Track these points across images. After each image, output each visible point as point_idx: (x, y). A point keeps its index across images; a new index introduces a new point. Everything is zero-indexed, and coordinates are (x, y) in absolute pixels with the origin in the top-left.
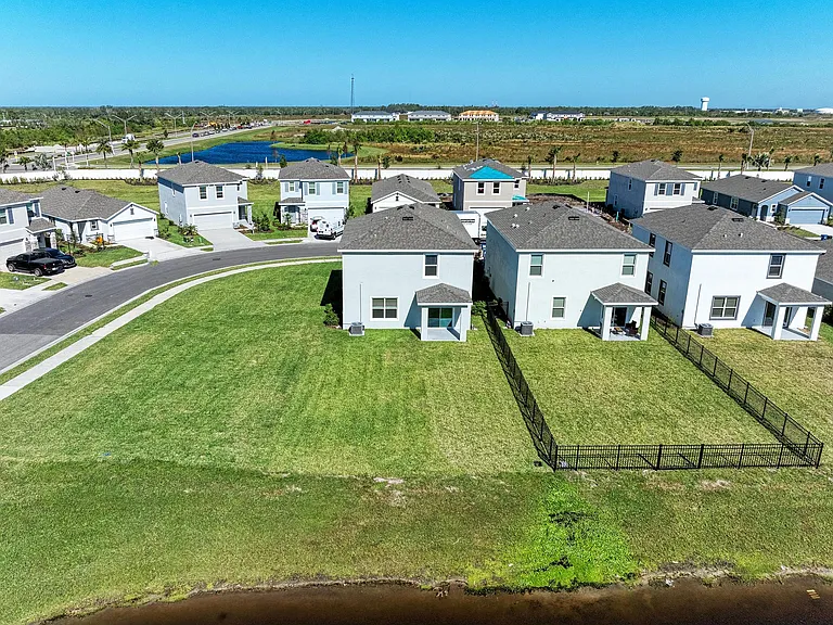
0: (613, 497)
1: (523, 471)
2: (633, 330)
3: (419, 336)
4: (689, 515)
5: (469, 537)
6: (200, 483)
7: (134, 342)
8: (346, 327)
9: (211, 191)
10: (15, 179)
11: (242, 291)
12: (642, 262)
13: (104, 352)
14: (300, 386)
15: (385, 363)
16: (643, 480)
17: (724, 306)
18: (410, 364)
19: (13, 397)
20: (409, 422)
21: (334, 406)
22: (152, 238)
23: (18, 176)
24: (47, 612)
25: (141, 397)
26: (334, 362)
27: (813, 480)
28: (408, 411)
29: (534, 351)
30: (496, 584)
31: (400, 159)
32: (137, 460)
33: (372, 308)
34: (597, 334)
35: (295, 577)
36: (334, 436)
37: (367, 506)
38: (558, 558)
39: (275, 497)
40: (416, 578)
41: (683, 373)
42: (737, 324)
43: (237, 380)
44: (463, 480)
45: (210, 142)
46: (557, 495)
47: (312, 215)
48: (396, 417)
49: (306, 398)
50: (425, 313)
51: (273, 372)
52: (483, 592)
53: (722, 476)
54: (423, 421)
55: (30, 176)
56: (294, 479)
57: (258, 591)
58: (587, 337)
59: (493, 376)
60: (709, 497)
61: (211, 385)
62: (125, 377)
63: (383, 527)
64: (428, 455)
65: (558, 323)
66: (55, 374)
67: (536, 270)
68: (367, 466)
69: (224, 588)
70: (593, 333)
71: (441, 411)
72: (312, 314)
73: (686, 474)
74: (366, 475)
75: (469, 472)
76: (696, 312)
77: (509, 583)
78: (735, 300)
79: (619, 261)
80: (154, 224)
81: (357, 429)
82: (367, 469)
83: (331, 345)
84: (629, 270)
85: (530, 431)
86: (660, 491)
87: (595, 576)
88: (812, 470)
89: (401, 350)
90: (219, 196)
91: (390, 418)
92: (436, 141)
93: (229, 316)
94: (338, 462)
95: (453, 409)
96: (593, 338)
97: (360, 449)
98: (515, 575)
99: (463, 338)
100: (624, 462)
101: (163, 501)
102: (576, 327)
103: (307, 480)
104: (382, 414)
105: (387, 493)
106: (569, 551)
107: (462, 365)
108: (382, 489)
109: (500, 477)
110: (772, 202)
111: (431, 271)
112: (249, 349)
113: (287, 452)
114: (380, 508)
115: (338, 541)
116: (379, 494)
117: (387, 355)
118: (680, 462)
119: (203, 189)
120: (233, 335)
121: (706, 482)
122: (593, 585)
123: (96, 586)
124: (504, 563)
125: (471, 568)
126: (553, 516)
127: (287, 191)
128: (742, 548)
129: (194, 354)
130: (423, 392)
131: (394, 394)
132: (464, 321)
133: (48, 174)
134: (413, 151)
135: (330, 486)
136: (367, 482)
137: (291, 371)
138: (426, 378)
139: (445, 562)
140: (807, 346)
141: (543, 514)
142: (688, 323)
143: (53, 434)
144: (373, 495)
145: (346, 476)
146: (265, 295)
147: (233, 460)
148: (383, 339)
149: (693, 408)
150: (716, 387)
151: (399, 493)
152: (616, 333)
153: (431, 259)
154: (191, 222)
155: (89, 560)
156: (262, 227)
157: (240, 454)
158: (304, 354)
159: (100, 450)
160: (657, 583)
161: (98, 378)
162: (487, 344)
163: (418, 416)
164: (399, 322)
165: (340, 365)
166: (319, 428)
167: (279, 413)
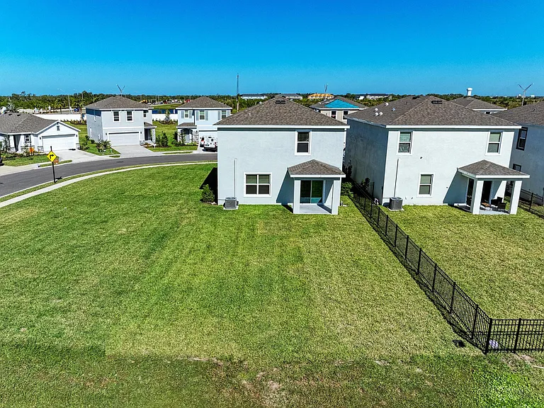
1: (442, 354)
3: (291, 210)
8: (221, 203)
9: (123, 115)
12: (508, 139)
14: (167, 252)
15: (258, 232)
18: (284, 232)
20: (285, 290)
22: (74, 150)
26: (205, 231)
28: (284, 278)
33: (245, 184)
36: (195, 306)
43: (98, 247)
44: (363, 365)
47: (202, 134)
48: (270, 285)
49: (170, 264)
50: (297, 185)
51: (140, 239)
54: (304, 288)
58: (455, 212)
59: (372, 244)
61: (71, 250)
64: (312, 330)
65: (425, 200)
67: (405, 147)
68: (234, 345)
70: (461, 209)
71: (324, 278)
72: (190, 195)
74: (231, 358)
80: (76, 140)
83: (205, 217)
84: (494, 147)
85: (432, 301)
89: (274, 222)
90: (129, 119)
91: (264, 284)
93: (114, 196)
95: (336, 276)
96: (462, 212)
97: (226, 322)
99: (335, 212)
102: (442, 204)
105: (260, 386)
107: (337, 234)
108: (252, 380)
109: (413, 361)
111: (303, 148)
112: (124, 219)
116: (249, 387)
117: (260, 225)
119: (116, 114)
120: (112, 209)
127: (182, 117)
130: (300, 259)
131: (268, 260)
132: (334, 197)
136: (233, 367)
137: (161, 239)
138: (301, 245)
144: (239, 389)
145: (204, 359)
148: (255, 212)
151: (276, 385)
153: (303, 136)
154: (106, 138)
156: (162, 143)
158: (177, 224)
162: (359, 217)
163: (296, 283)
164: (271, 199)
165: (212, 234)
166: (177, 296)
167: (136, 279)
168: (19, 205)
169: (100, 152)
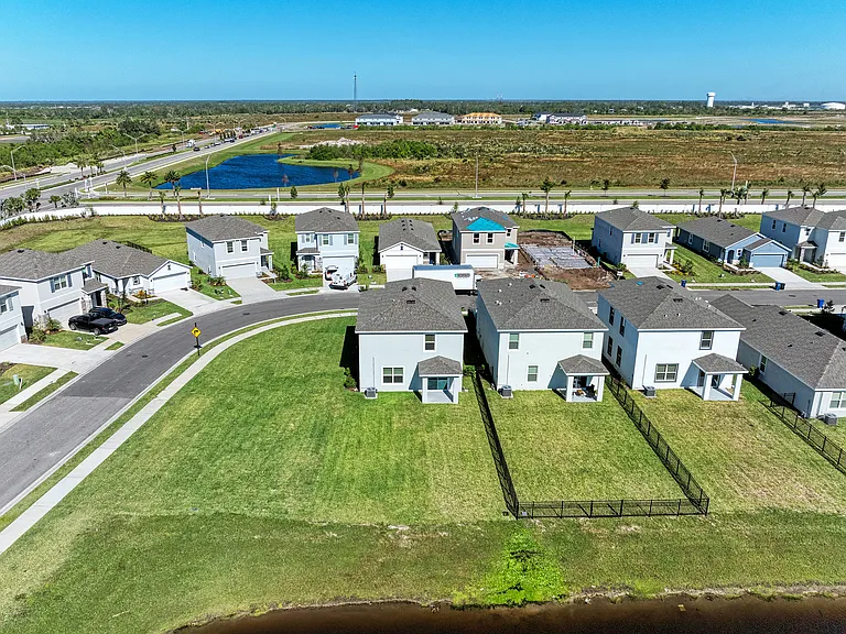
0: (556, 538)
1: (494, 519)
2: (591, 392)
3: (420, 397)
4: (609, 552)
5: (454, 569)
6: (265, 531)
7: (194, 405)
8: (362, 390)
9: (237, 245)
10: (47, 217)
11: (273, 352)
12: (598, 339)
13: (171, 415)
14: (329, 447)
15: (395, 426)
16: (579, 526)
17: (666, 371)
18: (414, 426)
19: (111, 458)
20: (413, 480)
21: (355, 466)
22: (186, 289)
23: (50, 214)
24: (177, 624)
25: (210, 457)
26: (354, 425)
27: (701, 525)
28: (412, 470)
29: (511, 412)
30: (472, 603)
31: (403, 184)
32: (217, 513)
33: (382, 375)
34: (562, 395)
35: (336, 599)
36: (358, 492)
37: (383, 546)
38: (514, 585)
39: (318, 541)
40: (418, 599)
41: (626, 433)
42: (677, 385)
43: (281, 443)
44: (451, 526)
45: (219, 156)
46: (518, 538)
47: (326, 264)
48: (403, 476)
49: (335, 459)
50: (425, 382)
52: (463, 608)
53: (636, 523)
54: (424, 478)
55: (61, 213)
56: (331, 527)
57: (312, 609)
58: (555, 399)
59: (478, 437)
60: (624, 538)
61: (262, 447)
62: (193, 440)
63: (395, 562)
64: (426, 507)
65: (532, 386)
66: (137, 436)
67: (514, 345)
68: (383, 516)
69: (289, 607)
70: (560, 395)
71: (437, 470)
72: (334, 376)
73: (611, 522)
74: (382, 524)
75: (455, 520)
76: (643, 376)
77: (480, 601)
78: (675, 366)
79: (580, 337)
80: (187, 278)
81: (375, 486)
82: (383, 519)
83: (351, 408)
84: (588, 344)
85: (502, 486)
86: (590, 534)
87: (539, 597)
88: (702, 518)
89: (406, 413)
90: (245, 249)
91: (399, 476)
92: (439, 156)
93: (267, 379)
94: (360, 513)
95: (446, 468)
96: (560, 399)
97: (378, 502)
98: (484, 596)
99: (456, 401)
100: (567, 511)
101: (241, 545)
102: (547, 389)
103: (340, 527)
104: (392, 471)
105: (398, 538)
106: (522, 579)
107: (454, 427)
108: (394, 534)
109: (478, 524)
110: (738, 247)
111: (430, 347)
112: (287, 412)
113: (325, 507)
114: (393, 548)
115: (364, 573)
116: (392, 538)
117: (395, 418)
118: (607, 511)
119: (230, 244)
121: (623, 528)
122: (536, 602)
123: (206, 606)
124: (478, 588)
125: (455, 592)
126: (513, 554)
127: (303, 242)
128: (641, 576)
129: (243, 418)
130: (424, 453)
131: (402, 454)
132: (457, 387)
133: (77, 212)
134: (417, 171)
135: (357, 533)
136: (383, 528)
137: (321, 434)
138: (426, 440)
139: (438, 588)
140: (729, 406)
141: (507, 553)
142: (637, 384)
143: (151, 491)
144: (387, 539)
145: (368, 524)
146: (292, 355)
147: (287, 513)
148: (393, 402)
149: (628, 465)
150: (647, 446)
151: (406, 537)
152: (578, 394)
153: (430, 337)
154: (219, 273)
155: (197, 588)
156: (283, 277)
157: (291, 507)
158: (330, 418)
159: (188, 505)
160: (580, 602)
161: (173, 440)
162: (474, 406)
163: (420, 474)
164: (404, 386)
165: (359, 428)
166: (346, 485)
167: (316, 472)
168: (187, 392)
169: (217, 295)
